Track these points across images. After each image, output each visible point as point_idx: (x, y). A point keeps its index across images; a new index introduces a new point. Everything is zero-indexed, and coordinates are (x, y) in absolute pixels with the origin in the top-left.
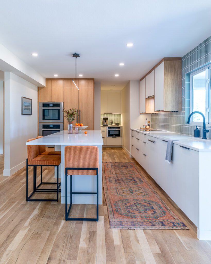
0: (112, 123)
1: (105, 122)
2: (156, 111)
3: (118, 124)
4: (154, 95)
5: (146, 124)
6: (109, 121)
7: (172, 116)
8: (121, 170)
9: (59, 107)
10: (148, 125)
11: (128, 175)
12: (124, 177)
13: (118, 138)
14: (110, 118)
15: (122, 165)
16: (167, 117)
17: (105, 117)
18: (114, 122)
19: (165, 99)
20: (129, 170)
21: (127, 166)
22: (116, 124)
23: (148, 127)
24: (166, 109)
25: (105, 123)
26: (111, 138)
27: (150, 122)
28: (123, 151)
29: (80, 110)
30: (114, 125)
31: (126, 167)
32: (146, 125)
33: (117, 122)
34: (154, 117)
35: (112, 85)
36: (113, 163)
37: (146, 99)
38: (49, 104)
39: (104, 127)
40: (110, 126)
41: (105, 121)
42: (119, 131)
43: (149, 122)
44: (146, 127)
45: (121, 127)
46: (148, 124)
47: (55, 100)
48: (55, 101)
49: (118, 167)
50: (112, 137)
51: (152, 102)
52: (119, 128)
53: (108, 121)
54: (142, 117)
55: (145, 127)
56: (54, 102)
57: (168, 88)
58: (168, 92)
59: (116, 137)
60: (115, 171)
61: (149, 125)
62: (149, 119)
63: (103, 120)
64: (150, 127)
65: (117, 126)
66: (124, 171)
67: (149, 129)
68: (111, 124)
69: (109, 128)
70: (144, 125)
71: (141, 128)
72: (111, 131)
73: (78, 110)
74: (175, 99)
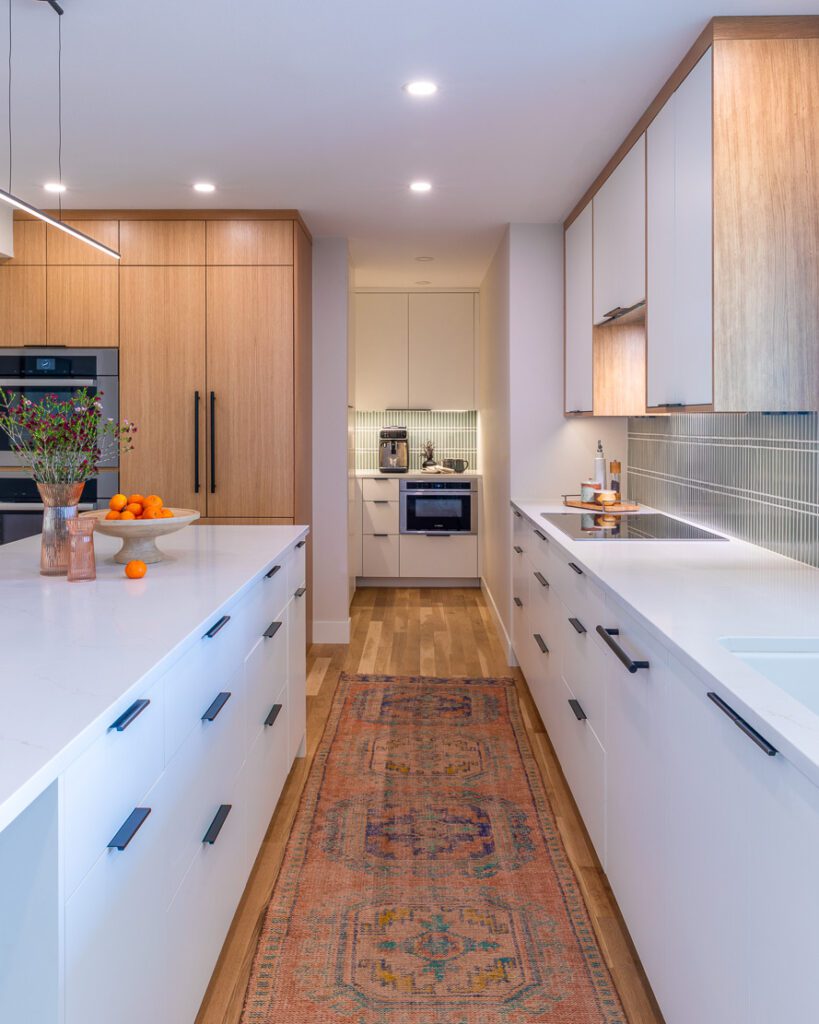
0: (429, 458)
1: (394, 452)
2: (653, 403)
3: (458, 465)
4: (644, 303)
5: (600, 480)
6: (417, 450)
7: (764, 443)
8: (426, 740)
9: (93, 376)
10: (609, 485)
11: (459, 781)
12: (430, 800)
13: (457, 541)
14: (420, 431)
15: (442, 700)
16: (727, 442)
17: (393, 424)
18: (442, 452)
19: (723, 322)
20: (471, 738)
21: (465, 708)
22: (449, 463)
23: (608, 495)
24: (726, 398)
25: (393, 462)
26: (421, 540)
27: (624, 467)
28: (482, 609)
29: (212, 393)
30: (440, 467)
31: (459, 713)
32: (598, 487)
33: (454, 454)
34: (645, 437)
35: (418, 259)
36: (398, 683)
37: (598, 327)
38: (36, 358)
39: (386, 479)
40: (415, 473)
41: (393, 447)
42: (466, 501)
43: (616, 466)
44: (596, 495)
45: (475, 480)
46: (612, 477)
47: (72, 336)
48: (67, 345)
49: (418, 713)
50: (428, 535)
51: (628, 351)
52: (466, 486)
53: (407, 447)
54: (577, 434)
55: (590, 493)
56: (64, 347)
57: (741, 244)
58: (743, 272)
59: (448, 535)
60: (393, 744)
61: (615, 486)
62: (617, 451)
63: (382, 445)
64: (618, 497)
65: (453, 476)
66: (443, 749)
67: (616, 508)
68: (425, 465)
69: (411, 485)
70: (583, 485)
71: (569, 499)
72: (418, 503)
73: (202, 395)
74: (793, 324)
